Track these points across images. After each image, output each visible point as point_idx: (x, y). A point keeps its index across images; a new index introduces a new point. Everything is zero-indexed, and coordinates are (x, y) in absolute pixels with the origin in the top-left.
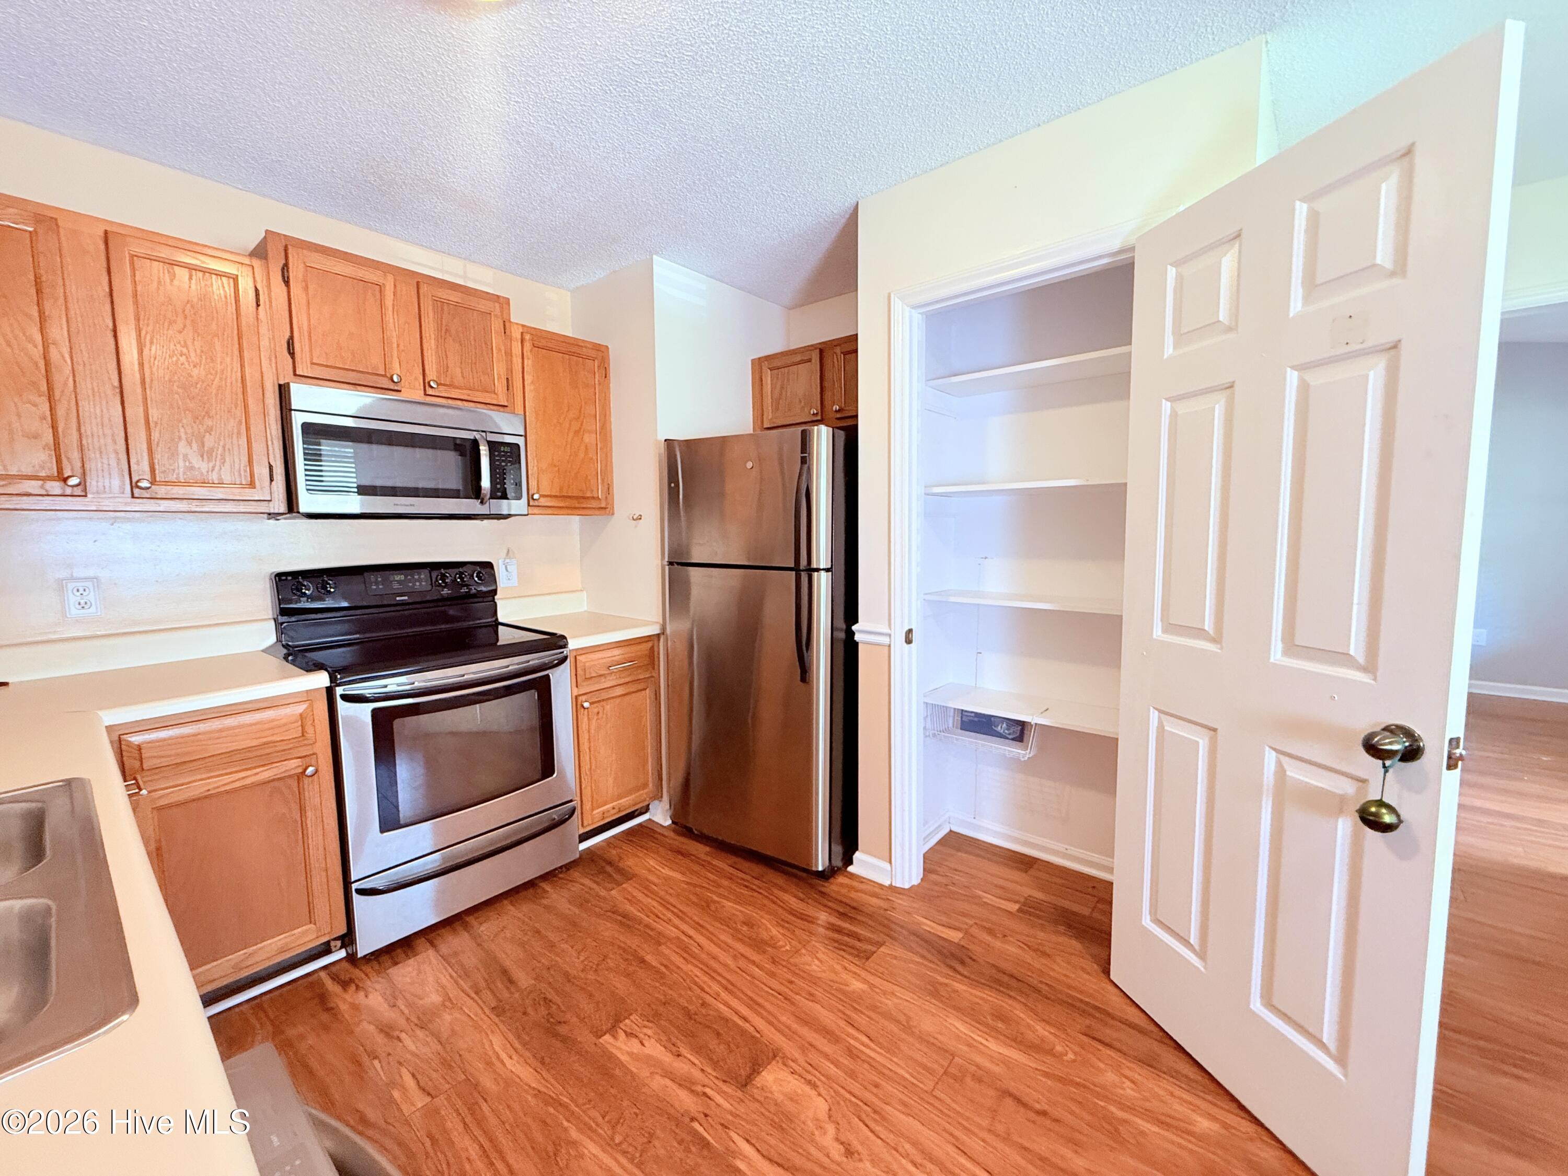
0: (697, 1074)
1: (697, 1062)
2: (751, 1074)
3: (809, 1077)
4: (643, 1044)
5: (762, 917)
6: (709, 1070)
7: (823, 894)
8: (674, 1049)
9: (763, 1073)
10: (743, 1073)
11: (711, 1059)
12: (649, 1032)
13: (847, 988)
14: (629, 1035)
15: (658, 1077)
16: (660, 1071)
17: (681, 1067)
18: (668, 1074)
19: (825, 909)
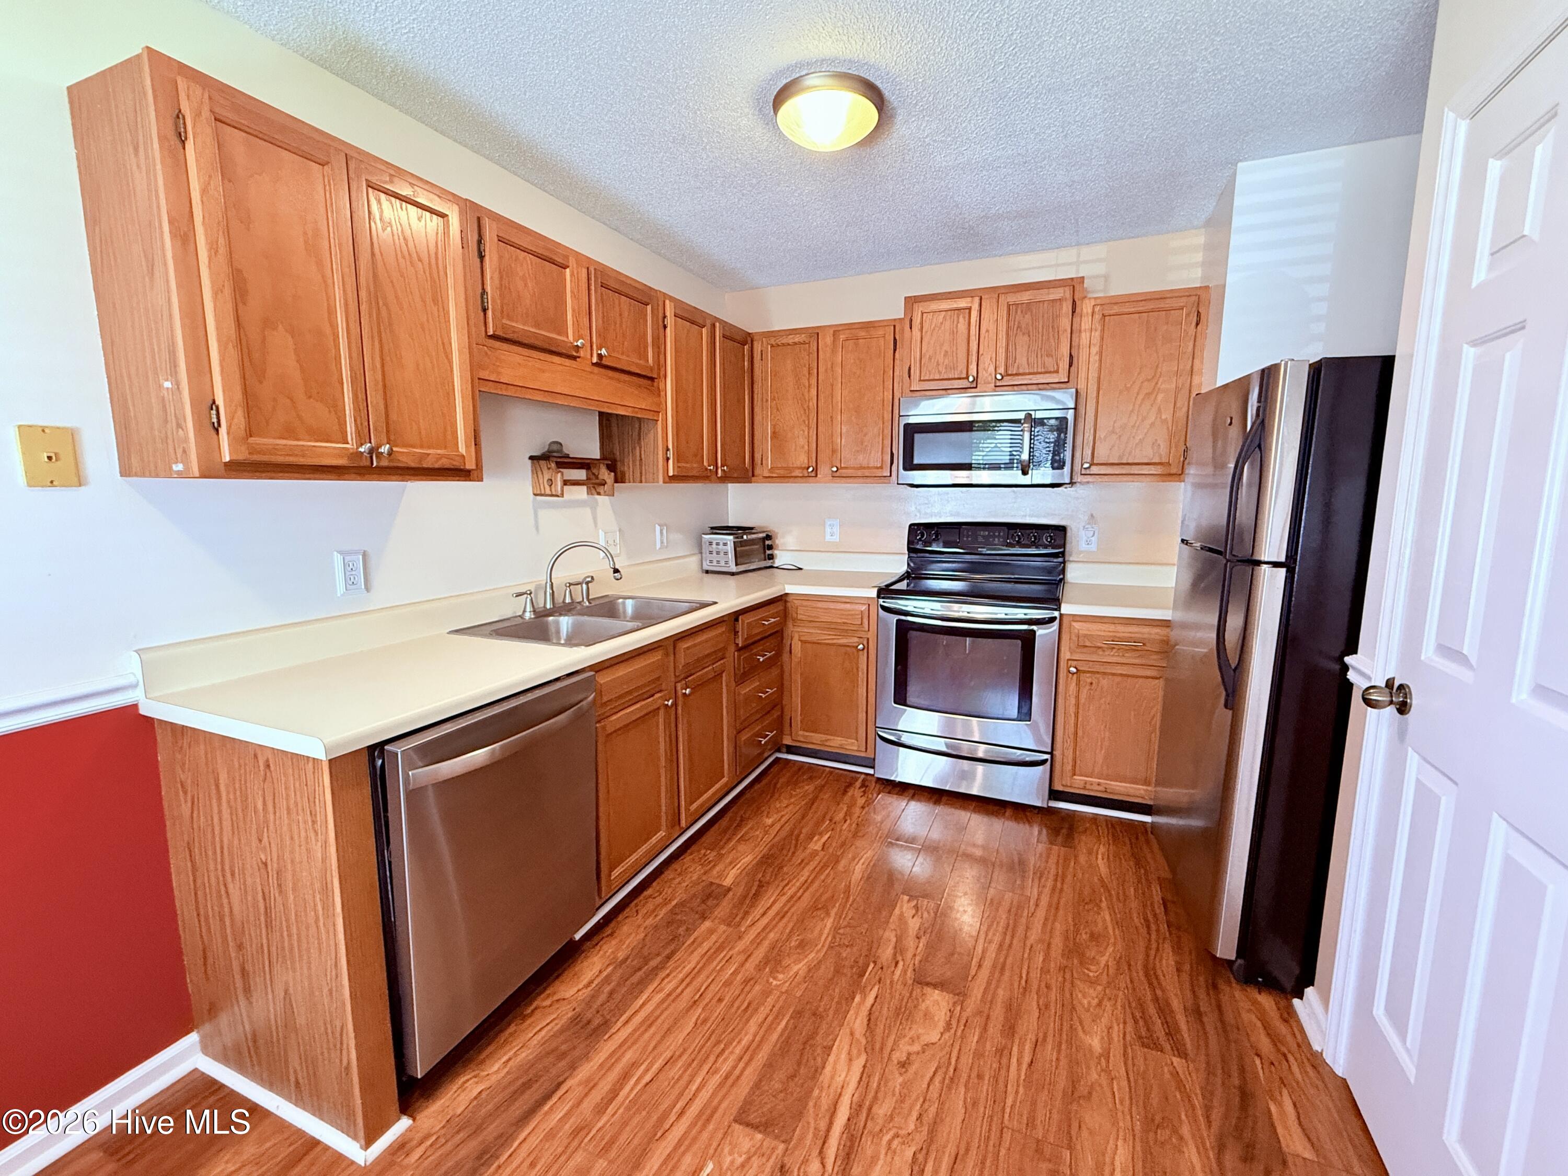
0: (909, 955)
1: (919, 949)
2: (931, 984)
3: (954, 1023)
4: (913, 917)
5: (1115, 944)
6: (918, 958)
7: (1215, 986)
8: (922, 933)
9: (937, 992)
10: (928, 979)
11: (927, 957)
12: (925, 915)
13: (1081, 1033)
14: (916, 908)
15: (894, 933)
16: (899, 933)
17: (910, 943)
18: (899, 939)
19: (1189, 994)
